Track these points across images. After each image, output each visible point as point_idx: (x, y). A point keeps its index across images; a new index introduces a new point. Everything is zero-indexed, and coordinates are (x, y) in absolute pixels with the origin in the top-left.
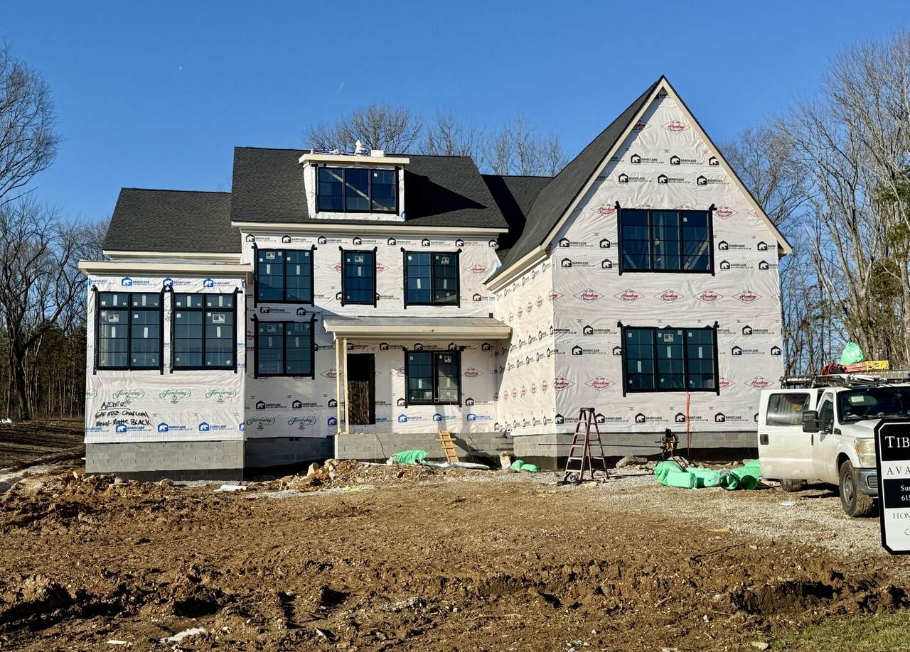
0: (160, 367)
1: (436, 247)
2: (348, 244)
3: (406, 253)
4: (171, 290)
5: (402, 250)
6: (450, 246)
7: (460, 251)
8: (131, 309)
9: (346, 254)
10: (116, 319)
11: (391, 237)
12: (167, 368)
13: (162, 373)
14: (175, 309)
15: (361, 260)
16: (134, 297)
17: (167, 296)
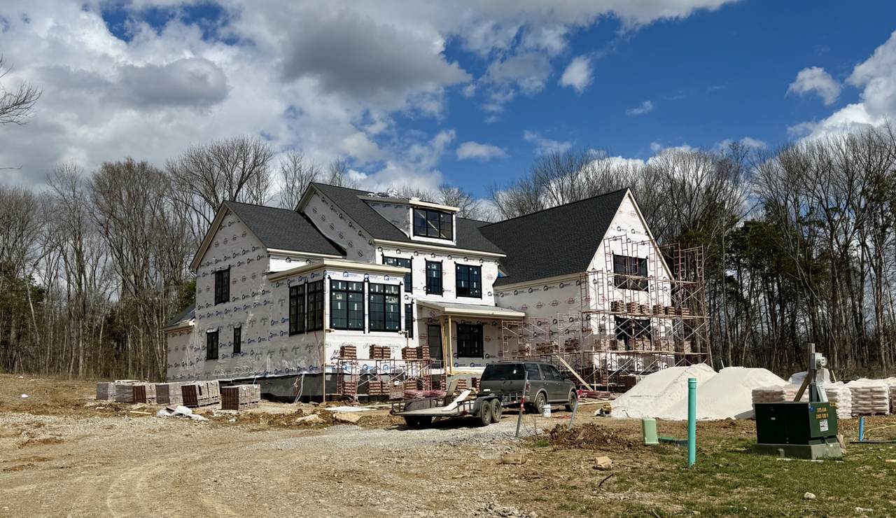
0: (363, 329)
1: (470, 263)
2: (429, 258)
3: (457, 265)
4: (368, 281)
5: (455, 262)
6: (476, 263)
7: (482, 266)
8: (348, 292)
9: (428, 263)
10: (340, 298)
11: (450, 255)
12: (367, 330)
13: (364, 333)
14: (370, 293)
15: (435, 267)
16: (349, 284)
17: (366, 284)
